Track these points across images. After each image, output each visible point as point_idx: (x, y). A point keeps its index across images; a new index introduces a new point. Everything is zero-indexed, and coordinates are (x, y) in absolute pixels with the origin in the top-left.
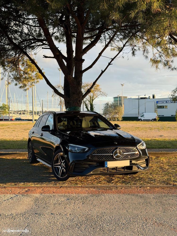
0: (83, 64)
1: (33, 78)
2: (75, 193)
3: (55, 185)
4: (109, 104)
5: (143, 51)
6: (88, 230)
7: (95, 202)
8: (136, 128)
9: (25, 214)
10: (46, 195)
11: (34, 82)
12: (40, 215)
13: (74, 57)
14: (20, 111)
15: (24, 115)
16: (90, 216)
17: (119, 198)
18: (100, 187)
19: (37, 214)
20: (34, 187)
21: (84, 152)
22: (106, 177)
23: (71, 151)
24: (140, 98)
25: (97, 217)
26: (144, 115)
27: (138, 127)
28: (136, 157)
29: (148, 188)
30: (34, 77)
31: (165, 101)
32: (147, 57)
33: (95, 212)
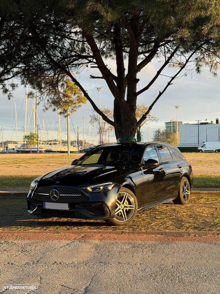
0: (137, 84)
1: (74, 102)
2: (140, 240)
3: (115, 230)
4: (161, 132)
5: (210, 67)
6: (165, 281)
7: (166, 251)
8: (199, 161)
9: (89, 263)
10: (107, 241)
11: (76, 107)
12: (105, 263)
13: (125, 76)
14: (49, 141)
15: (55, 146)
16: (163, 266)
17: (194, 246)
18: (169, 233)
19: (102, 262)
20: (91, 232)
22: (173, 222)
24: (200, 124)
25: (172, 267)
26: (205, 144)
27: (200, 160)
30: (75, 100)
32: (215, 74)
33: (169, 262)
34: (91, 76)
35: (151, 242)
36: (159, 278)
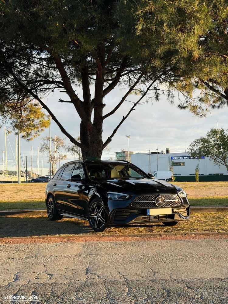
0: (103, 109)
1: (37, 126)
2: (120, 240)
5: (168, 95)
6: (150, 262)
7: (144, 246)
9: (81, 255)
10: (91, 242)
11: (39, 131)
13: (91, 101)
16: (146, 254)
17: (167, 242)
19: (93, 254)
21: (125, 199)
23: (111, 199)
24: (151, 153)
26: (156, 174)
28: (178, 205)
29: (193, 235)
30: (38, 124)
31: (181, 157)
32: (172, 102)
33: (150, 251)
34: (59, 100)
35: (130, 242)
36: (144, 261)
